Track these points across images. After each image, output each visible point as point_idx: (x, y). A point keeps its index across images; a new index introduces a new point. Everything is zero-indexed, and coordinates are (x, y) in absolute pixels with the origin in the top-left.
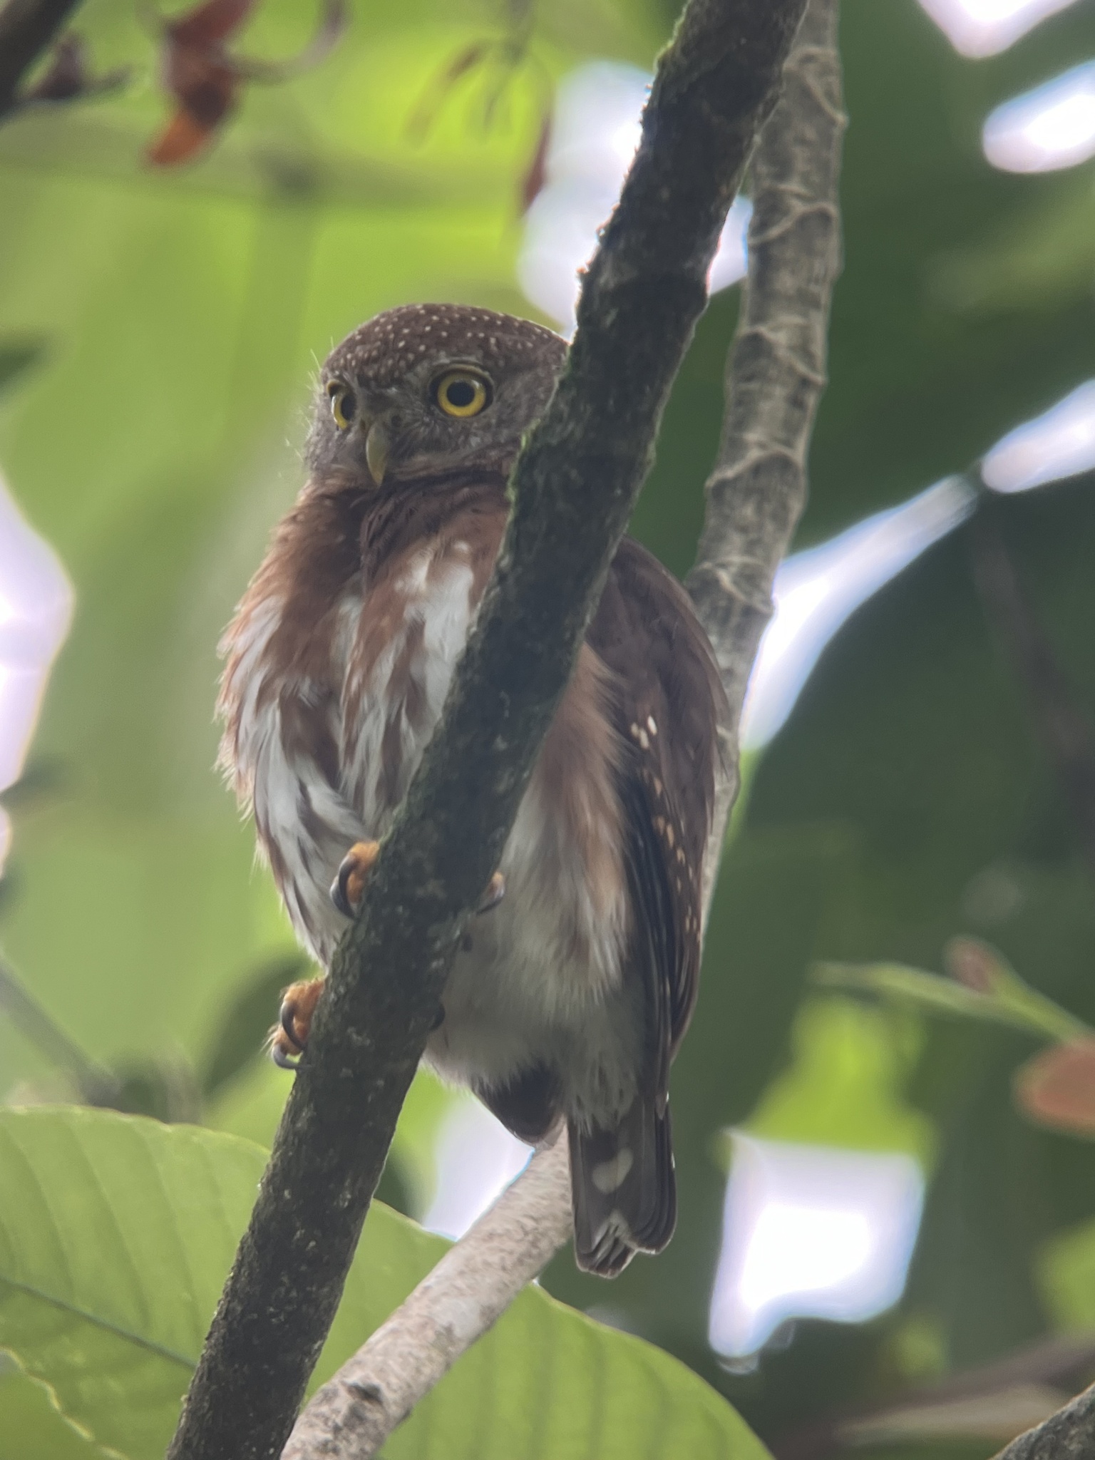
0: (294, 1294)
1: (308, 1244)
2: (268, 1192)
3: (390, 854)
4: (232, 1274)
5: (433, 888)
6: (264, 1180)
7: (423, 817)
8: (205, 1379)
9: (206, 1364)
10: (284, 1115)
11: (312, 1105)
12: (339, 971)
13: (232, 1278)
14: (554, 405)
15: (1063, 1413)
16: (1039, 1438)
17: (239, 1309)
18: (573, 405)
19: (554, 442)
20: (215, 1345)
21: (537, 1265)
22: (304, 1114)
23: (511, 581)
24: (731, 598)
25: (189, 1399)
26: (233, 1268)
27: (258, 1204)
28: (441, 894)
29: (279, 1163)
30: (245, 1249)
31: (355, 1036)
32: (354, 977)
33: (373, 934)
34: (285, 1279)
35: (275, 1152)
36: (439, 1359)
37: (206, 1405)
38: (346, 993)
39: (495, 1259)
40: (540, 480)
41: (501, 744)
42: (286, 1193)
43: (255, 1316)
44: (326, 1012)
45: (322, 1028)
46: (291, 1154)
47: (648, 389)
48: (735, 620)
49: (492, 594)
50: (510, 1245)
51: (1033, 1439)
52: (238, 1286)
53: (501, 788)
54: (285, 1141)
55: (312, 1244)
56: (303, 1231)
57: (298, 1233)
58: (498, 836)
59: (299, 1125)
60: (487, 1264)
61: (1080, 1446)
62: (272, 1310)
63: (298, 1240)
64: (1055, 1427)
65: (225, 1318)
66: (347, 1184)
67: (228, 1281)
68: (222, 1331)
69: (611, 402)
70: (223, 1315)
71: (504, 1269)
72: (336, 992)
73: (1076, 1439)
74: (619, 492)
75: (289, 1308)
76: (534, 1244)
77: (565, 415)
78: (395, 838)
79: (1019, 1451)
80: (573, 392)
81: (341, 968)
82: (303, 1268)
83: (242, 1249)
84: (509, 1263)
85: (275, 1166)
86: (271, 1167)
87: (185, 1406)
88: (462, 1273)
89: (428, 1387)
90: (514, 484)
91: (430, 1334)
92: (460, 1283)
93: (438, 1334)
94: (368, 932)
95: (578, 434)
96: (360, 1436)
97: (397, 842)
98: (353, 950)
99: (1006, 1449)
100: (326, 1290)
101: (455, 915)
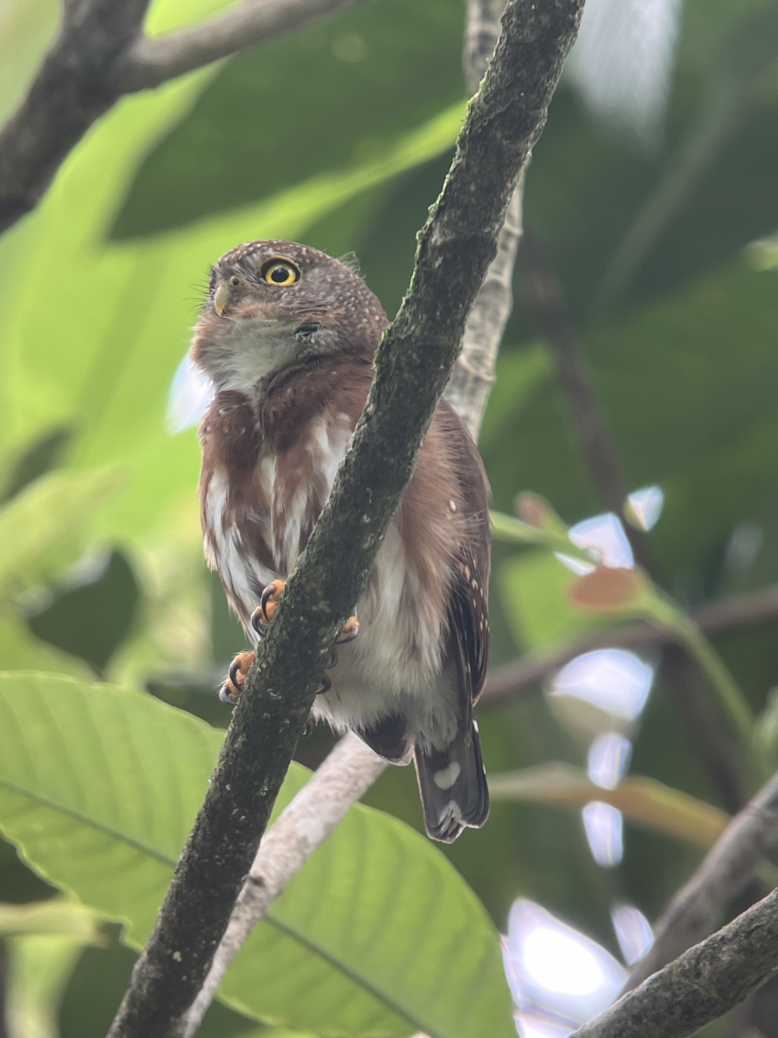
0: (231, 847)
1: (240, 817)
2: (216, 785)
3: (296, 585)
4: (192, 834)
5: (323, 605)
6: (213, 778)
7: (317, 563)
8: (174, 897)
9: (175, 889)
10: (227, 739)
11: (244, 734)
12: (262, 654)
13: (193, 837)
14: (402, 314)
15: (718, 936)
16: (703, 951)
17: (196, 855)
18: (414, 314)
19: (403, 337)
20: (181, 878)
21: (357, 796)
22: (239, 740)
23: (374, 420)
24: (466, 371)
25: (163, 910)
26: (193, 830)
27: (209, 793)
28: (328, 610)
29: (223, 769)
30: (201, 820)
31: (272, 694)
32: (272, 659)
33: (284, 633)
34: (226, 838)
35: (221, 761)
36: (299, 857)
37: (174, 914)
38: (267, 668)
39: (331, 793)
40: (394, 359)
41: (366, 519)
42: (228, 787)
43: (207, 860)
44: (254, 678)
45: (251, 688)
46: (230, 763)
47: (461, 306)
48: (469, 385)
49: (362, 428)
50: (340, 784)
51: (699, 952)
52: (196, 841)
53: (366, 546)
54: (227, 755)
55: (243, 817)
56: (237, 810)
57: (235, 811)
58: (363, 575)
59: (236, 746)
60: (327, 797)
61: (729, 958)
62: (217, 857)
63: (235, 815)
64: (714, 944)
65: (187, 861)
66: (265, 782)
67: (189, 837)
68: (186, 869)
69: (438, 313)
70: (186, 859)
71: (338, 799)
72: (260, 667)
73: (727, 953)
74: (442, 367)
75: (228, 856)
76: (355, 783)
77: (409, 321)
78: (298, 575)
79: (689, 959)
80: (415, 307)
81: (264, 652)
82: (237, 832)
83: (198, 819)
84: (341, 794)
85: (220, 770)
86: (218, 770)
87: (160, 914)
88: (312, 803)
89: (293, 875)
90: (376, 362)
91: (293, 842)
92: (311, 809)
93: (299, 842)
94: (281, 632)
95: (418, 332)
96: (253, 908)
97: (300, 578)
98: (272, 642)
99: (682, 957)
100: (250, 844)
101: (336, 623)
